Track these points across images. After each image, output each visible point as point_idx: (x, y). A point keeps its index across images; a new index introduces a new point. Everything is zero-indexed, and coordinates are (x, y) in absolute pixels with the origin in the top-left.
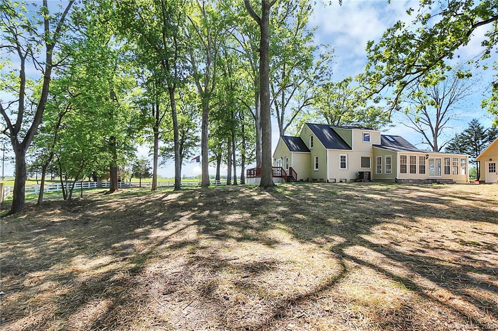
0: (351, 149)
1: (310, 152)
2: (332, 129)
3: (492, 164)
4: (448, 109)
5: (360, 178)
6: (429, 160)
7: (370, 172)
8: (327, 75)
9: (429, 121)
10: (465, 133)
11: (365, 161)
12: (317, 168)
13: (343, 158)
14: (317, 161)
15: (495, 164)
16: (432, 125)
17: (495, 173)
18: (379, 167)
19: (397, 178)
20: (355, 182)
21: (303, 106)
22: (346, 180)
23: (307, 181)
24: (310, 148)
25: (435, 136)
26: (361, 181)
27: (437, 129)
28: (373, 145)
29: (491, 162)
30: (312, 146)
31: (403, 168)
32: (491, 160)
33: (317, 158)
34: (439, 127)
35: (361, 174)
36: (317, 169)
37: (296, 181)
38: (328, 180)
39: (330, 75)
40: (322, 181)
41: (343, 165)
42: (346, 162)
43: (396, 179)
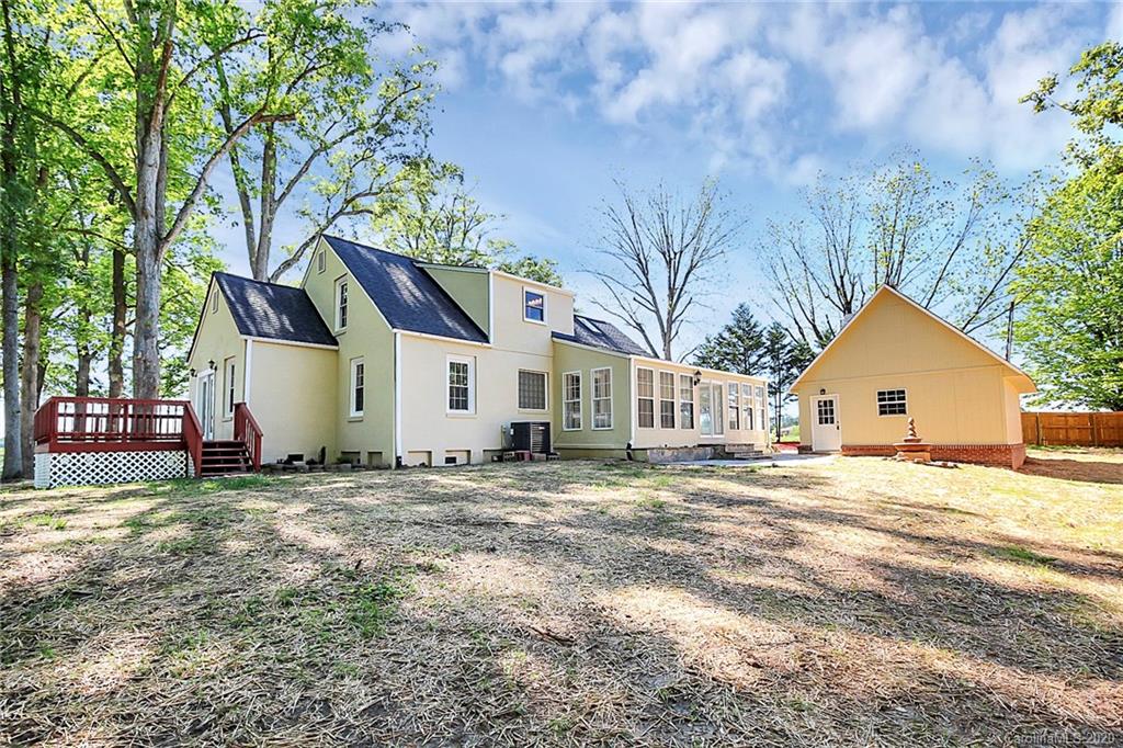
0: (488, 342)
1: (336, 344)
2: (421, 270)
3: (825, 402)
4: (689, 280)
5: (519, 445)
6: (701, 389)
7: (547, 425)
8: (415, 132)
9: (655, 303)
10: (726, 335)
11: (531, 387)
12: (359, 407)
13: (459, 370)
14: (360, 381)
15: (831, 402)
16: (661, 314)
17: (834, 426)
18: (575, 407)
19: (631, 443)
20: (501, 459)
21: (341, 212)
22: (469, 452)
23: (318, 464)
24: (335, 328)
25: (667, 338)
26: (520, 458)
27: (671, 322)
28: (554, 335)
29: (824, 398)
30: (343, 324)
31: (645, 411)
32: (823, 391)
33: (360, 368)
34: (674, 318)
35: (520, 431)
36: (361, 413)
37: (255, 467)
38: (398, 458)
39: (427, 136)
40: (376, 463)
41: (459, 399)
42: (470, 386)
43: (629, 445)
